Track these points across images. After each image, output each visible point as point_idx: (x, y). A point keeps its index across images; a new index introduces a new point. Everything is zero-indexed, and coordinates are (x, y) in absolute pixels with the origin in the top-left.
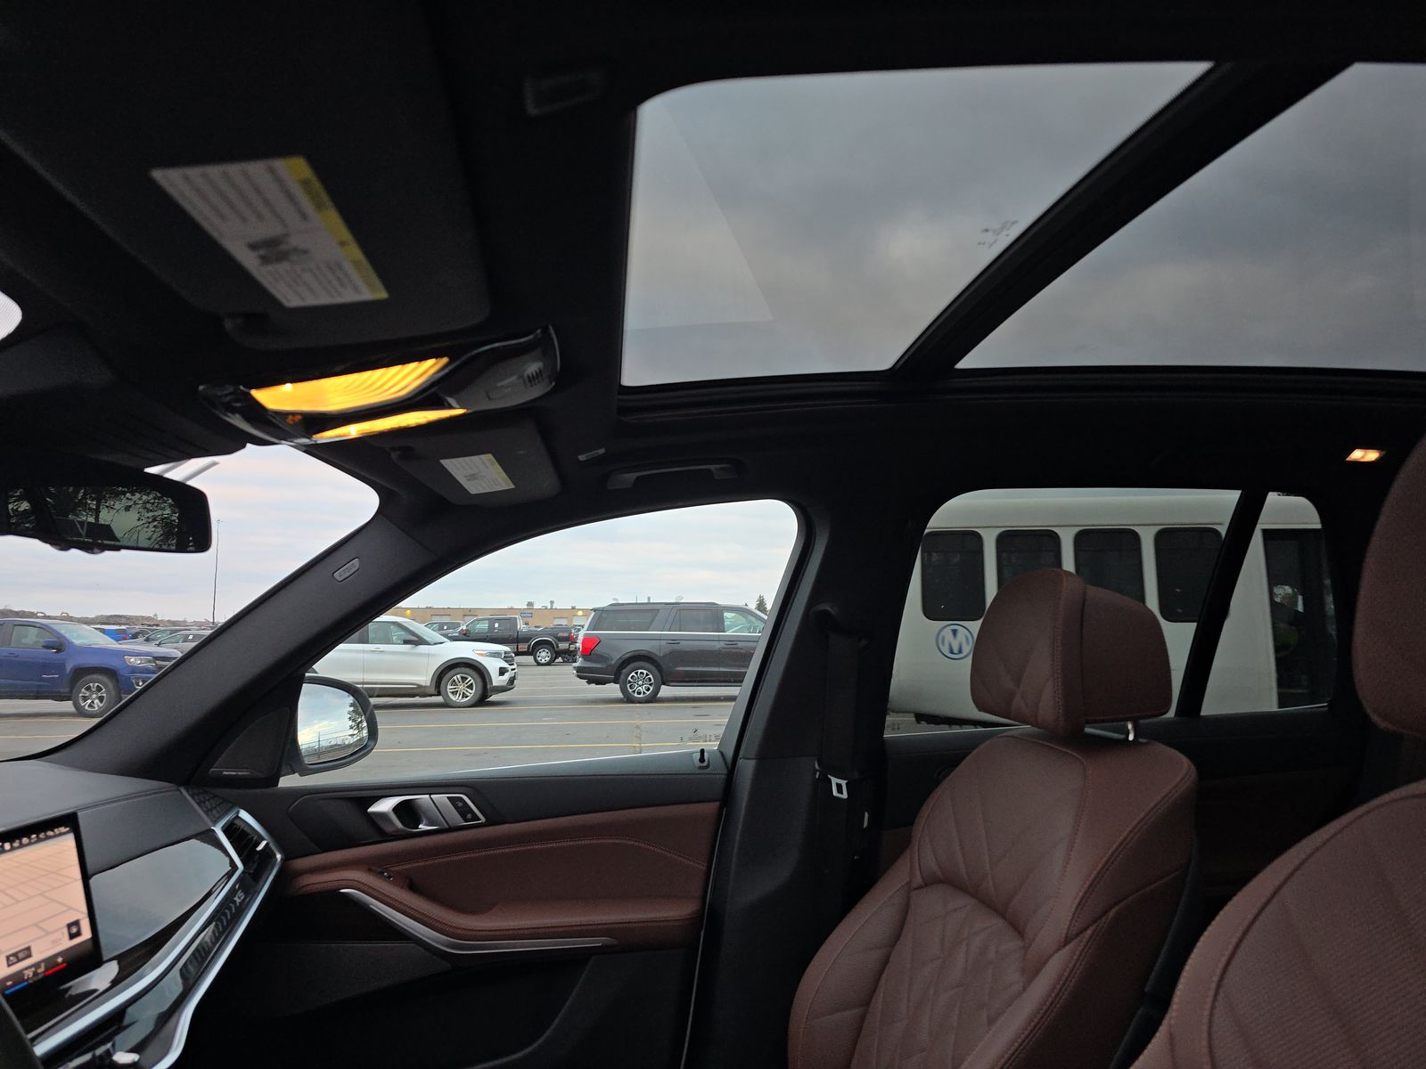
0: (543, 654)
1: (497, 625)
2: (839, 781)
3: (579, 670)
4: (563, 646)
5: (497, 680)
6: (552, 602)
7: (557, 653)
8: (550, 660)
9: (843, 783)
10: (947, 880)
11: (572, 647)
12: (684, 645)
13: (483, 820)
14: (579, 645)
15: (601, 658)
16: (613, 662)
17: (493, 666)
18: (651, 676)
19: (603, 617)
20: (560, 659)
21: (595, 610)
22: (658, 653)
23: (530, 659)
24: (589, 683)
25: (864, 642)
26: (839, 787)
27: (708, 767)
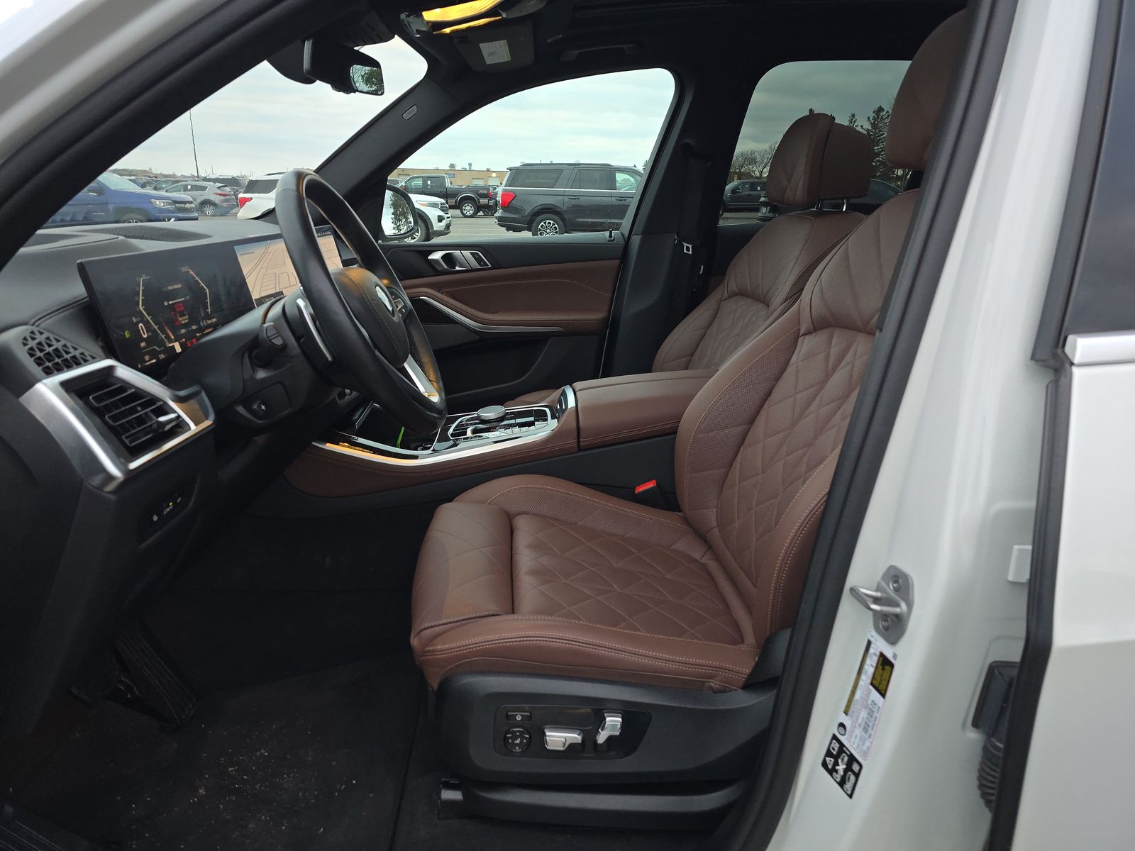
0: (468, 208)
1: (429, 182)
2: (688, 245)
3: (500, 219)
4: (483, 201)
5: (438, 226)
6: (470, 165)
7: (479, 208)
8: (473, 213)
9: (690, 246)
10: (742, 294)
11: (491, 203)
12: (583, 201)
13: (490, 266)
14: (499, 199)
15: (516, 210)
16: (526, 214)
17: (433, 214)
18: (556, 226)
19: (518, 174)
20: (481, 213)
21: (510, 169)
22: (561, 206)
23: (457, 212)
24: (508, 230)
25: (709, 164)
26: (688, 248)
27: (614, 240)
